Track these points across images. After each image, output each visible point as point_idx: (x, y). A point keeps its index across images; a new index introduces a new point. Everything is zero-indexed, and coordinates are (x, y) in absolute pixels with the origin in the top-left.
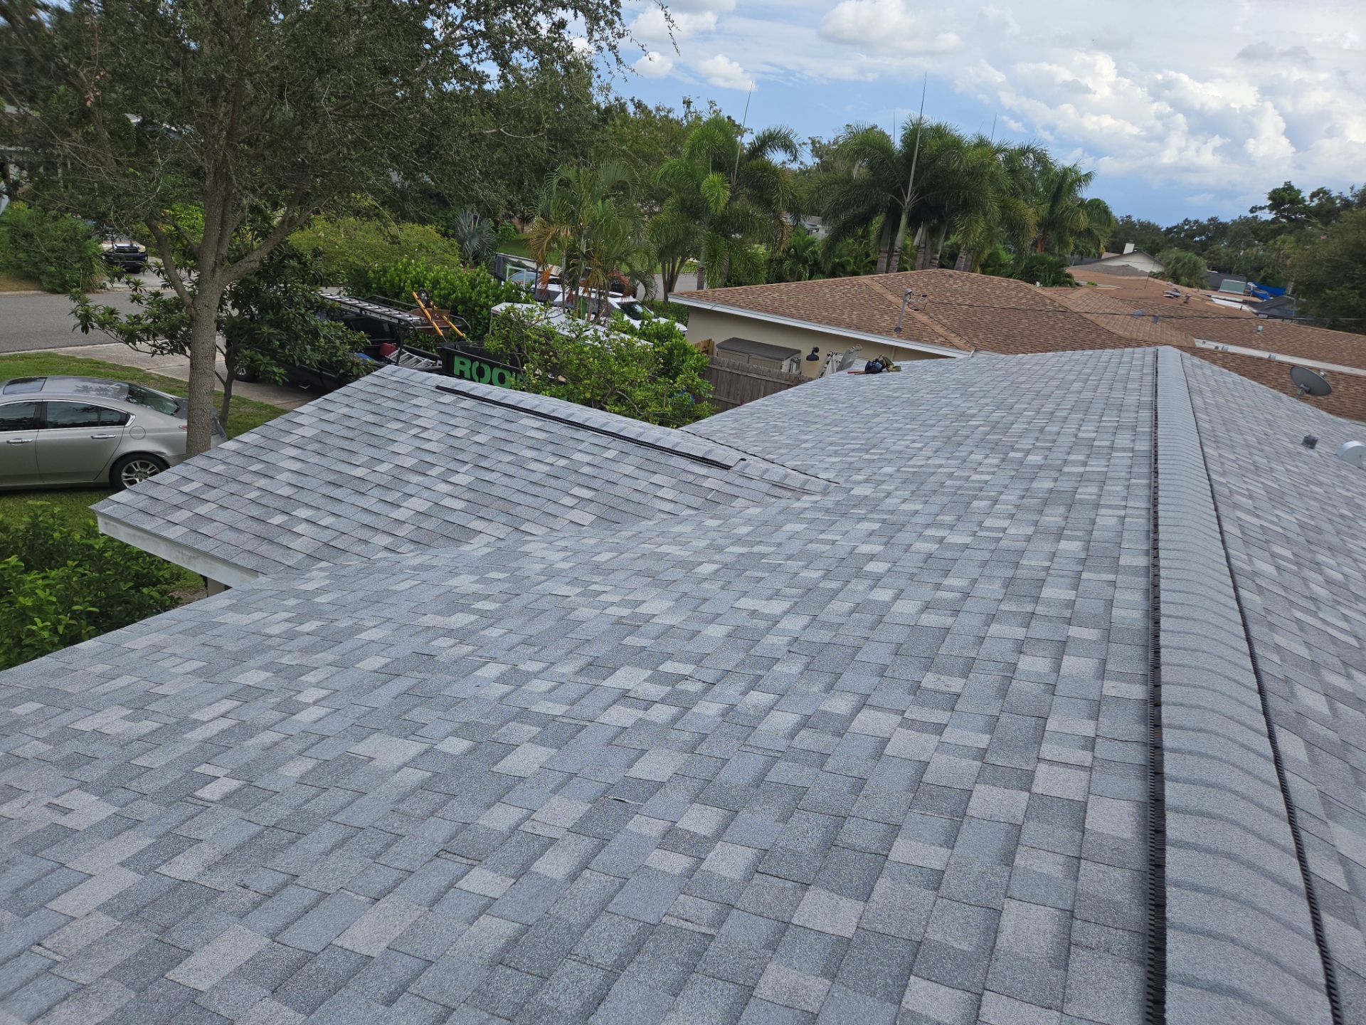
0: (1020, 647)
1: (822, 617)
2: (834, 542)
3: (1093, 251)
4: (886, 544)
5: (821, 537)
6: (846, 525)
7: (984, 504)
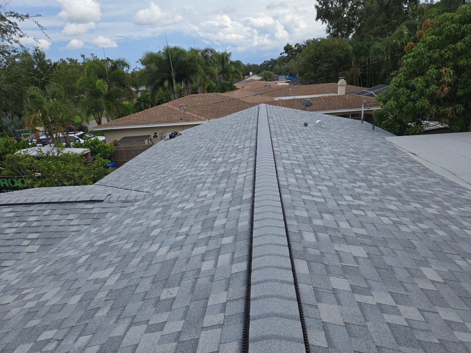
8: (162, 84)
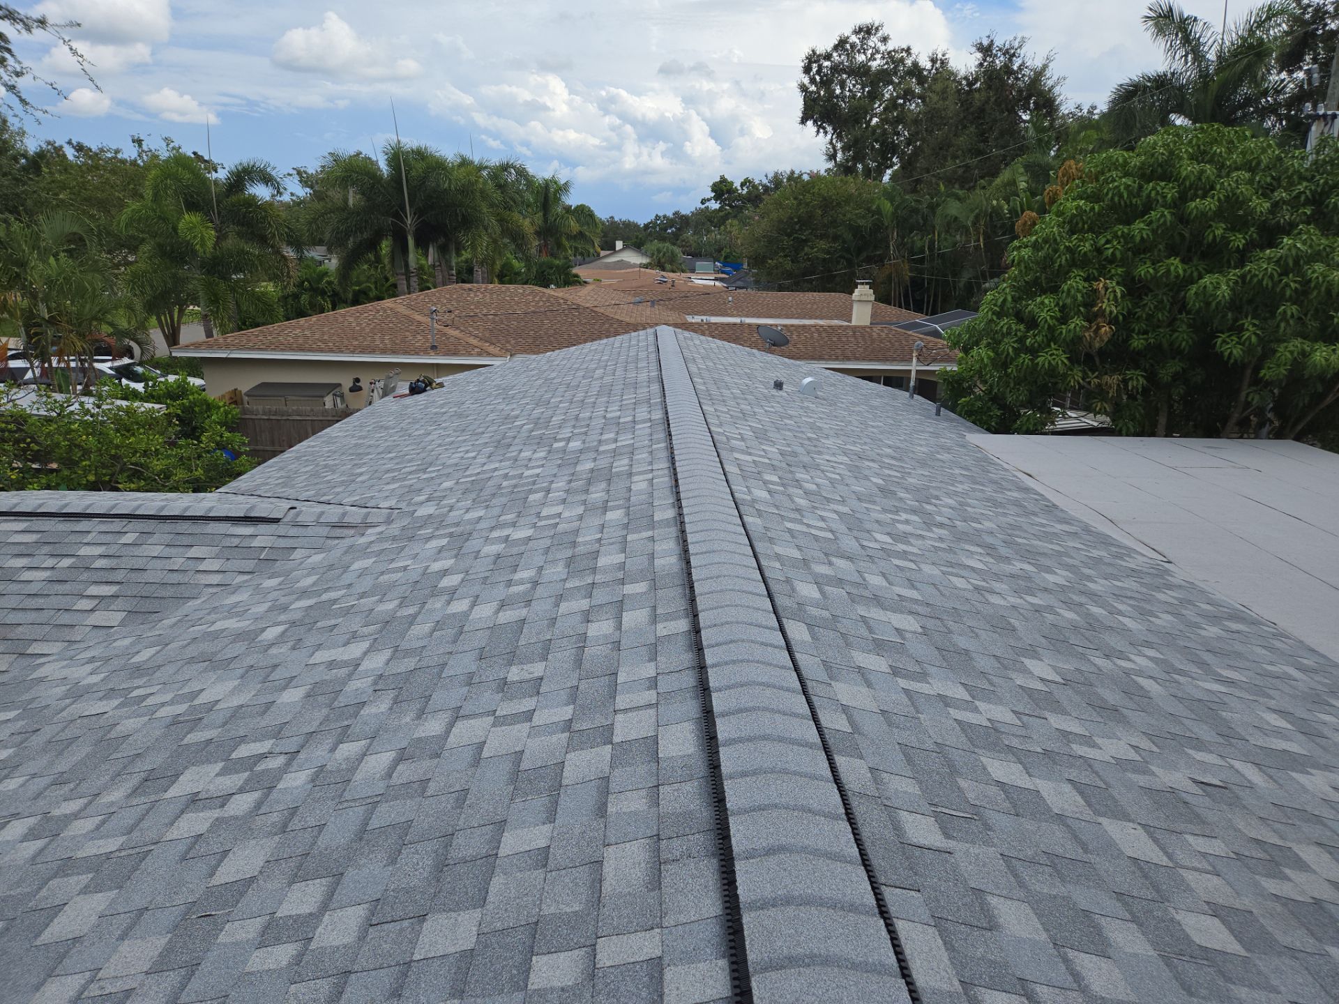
0: (587, 617)
1: (404, 645)
2: (405, 568)
3: (592, 250)
4: (456, 556)
5: (393, 566)
6: (416, 548)
7: (539, 495)
8: (373, 245)
